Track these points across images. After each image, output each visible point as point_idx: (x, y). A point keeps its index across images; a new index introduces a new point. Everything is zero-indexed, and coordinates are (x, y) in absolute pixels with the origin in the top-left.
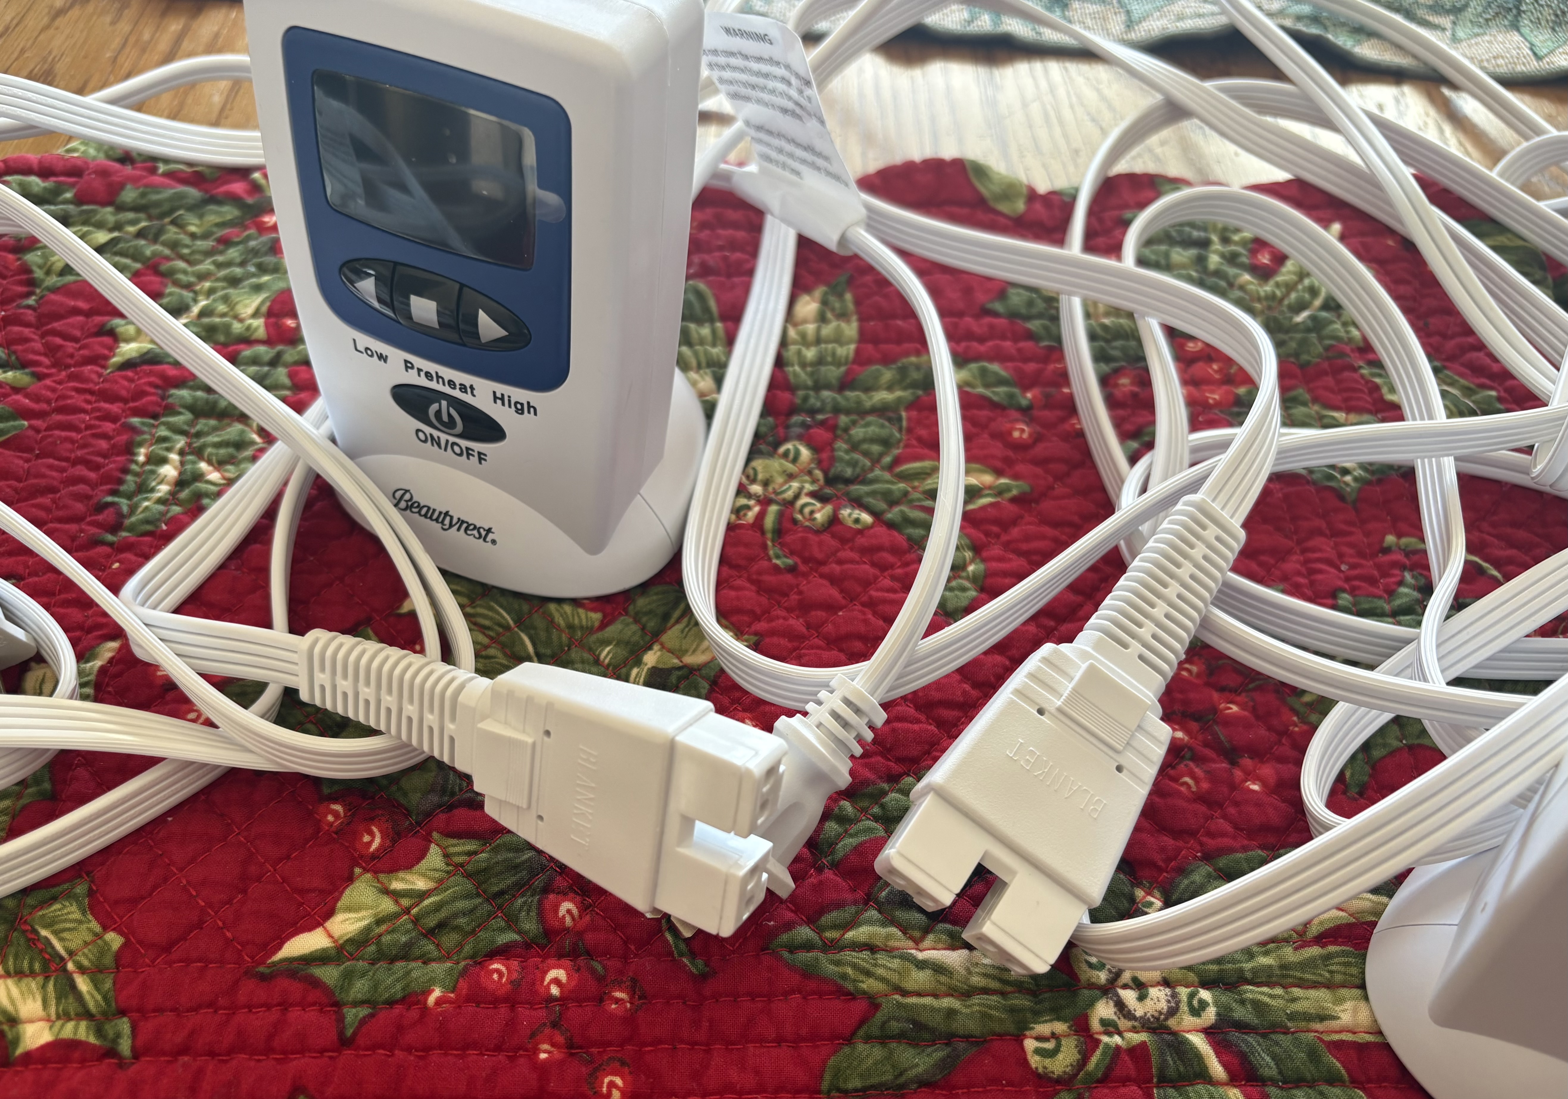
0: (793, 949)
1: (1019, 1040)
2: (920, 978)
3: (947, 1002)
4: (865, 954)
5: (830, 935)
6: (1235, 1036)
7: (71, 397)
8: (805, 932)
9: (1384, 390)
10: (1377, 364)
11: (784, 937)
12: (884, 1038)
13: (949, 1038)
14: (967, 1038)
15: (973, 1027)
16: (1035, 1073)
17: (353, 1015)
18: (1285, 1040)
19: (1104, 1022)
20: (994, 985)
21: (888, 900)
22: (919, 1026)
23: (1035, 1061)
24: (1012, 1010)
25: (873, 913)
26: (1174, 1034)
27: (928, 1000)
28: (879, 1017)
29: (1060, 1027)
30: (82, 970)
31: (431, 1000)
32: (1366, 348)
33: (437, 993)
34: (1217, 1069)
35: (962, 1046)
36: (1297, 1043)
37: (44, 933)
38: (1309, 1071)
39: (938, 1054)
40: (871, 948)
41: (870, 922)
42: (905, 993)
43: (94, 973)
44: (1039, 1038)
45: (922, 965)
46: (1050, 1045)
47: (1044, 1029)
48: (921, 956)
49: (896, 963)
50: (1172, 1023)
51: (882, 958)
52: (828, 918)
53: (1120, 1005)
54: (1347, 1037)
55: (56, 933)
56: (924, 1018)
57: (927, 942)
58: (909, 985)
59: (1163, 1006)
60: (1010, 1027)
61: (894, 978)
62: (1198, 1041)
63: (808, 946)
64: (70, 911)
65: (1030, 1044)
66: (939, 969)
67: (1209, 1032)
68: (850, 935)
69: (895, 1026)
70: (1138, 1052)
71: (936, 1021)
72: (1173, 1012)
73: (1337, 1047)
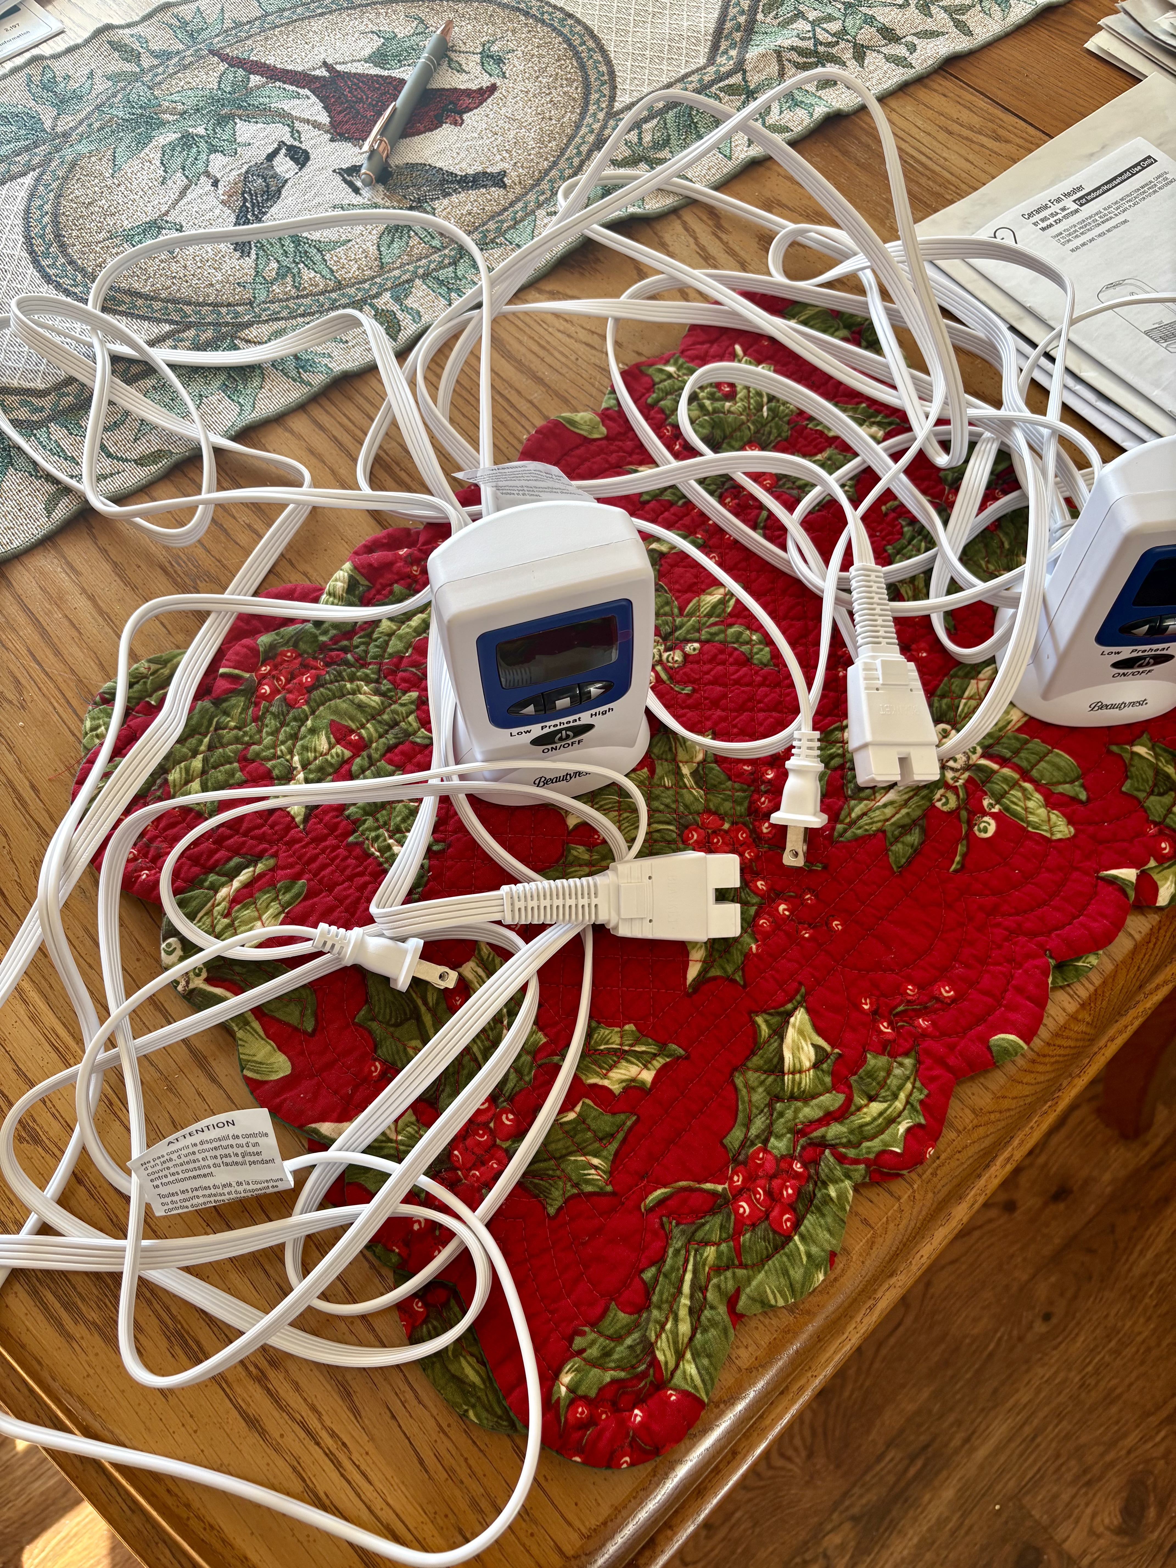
0: (841, 835)
1: (933, 806)
2: (889, 811)
3: (904, 811)
4: (865, 818)
5: (848, 820)
6: (991, 751)
7: (306, 853)
8: (839, 827)
9: (826, 432)
10: (811, 418)
11: (836, 834)
12: (897, 840)
13: (914, 823)
14: (919, 818)
15: (918, 813)
16: (948, 813)
17: (738, 977)
18: (1003, 740)
19: (953, 779)
20: (911, 794)
21: (854, 794)
22: (903, 827)
23: (945, 809)
24: (923, 798)
25: (853, 802)
26: (974, 765)
27: (897, 816)
28: (889, 834)
29: (941, 791)
30: (632, 1045)
31: (754, 950)
32: (801, 413)
33: (754, 947)
34: (995, 767)
35: (920, 822)
36: (1009, 738)
37: (602, 1047)
38: (1018, 745)
39: (917, 831)
40: (865, 814)
41: (856, 806)
42: (888, 820)
43: (637, 1042)
44: (939, 800)
45: (885, 806)
46: (944, 800)
47: (937, 796)
48: (880, 804)
49: (878, 813)
50: (971, 762)
51: (872, 814)
52: (842, 816)
53: (952, 769)
54: (1019, 724)
55: (607, 1043)
56: (902, 822)
57: (878, 798)
58: (888, 816)
59: (964, 759)
60: (928, 804)
61: (882, 818)
62: (983, 762)
63: (845, 831)
64: (604, 1032)
65: (938, 804)
66: (891, 803)
67: (983, 756)
68: (853, 815)
69: (896, 833)
70: (970, 780)
71: (907, 821)
72: (969, 758)
73: (1020, 730)
